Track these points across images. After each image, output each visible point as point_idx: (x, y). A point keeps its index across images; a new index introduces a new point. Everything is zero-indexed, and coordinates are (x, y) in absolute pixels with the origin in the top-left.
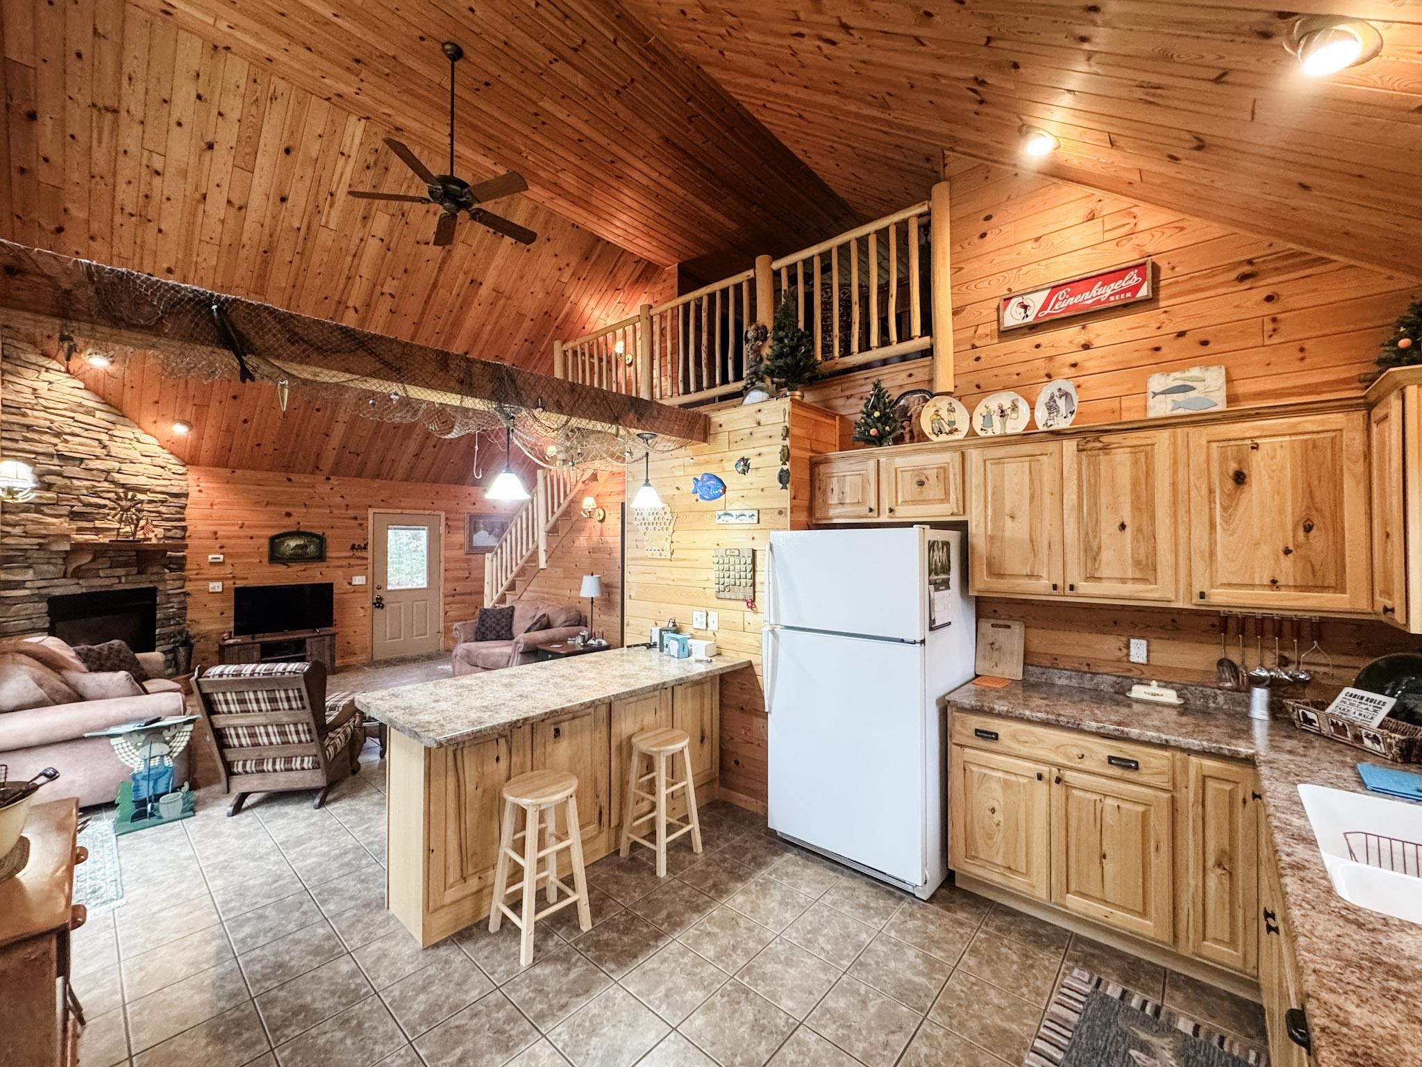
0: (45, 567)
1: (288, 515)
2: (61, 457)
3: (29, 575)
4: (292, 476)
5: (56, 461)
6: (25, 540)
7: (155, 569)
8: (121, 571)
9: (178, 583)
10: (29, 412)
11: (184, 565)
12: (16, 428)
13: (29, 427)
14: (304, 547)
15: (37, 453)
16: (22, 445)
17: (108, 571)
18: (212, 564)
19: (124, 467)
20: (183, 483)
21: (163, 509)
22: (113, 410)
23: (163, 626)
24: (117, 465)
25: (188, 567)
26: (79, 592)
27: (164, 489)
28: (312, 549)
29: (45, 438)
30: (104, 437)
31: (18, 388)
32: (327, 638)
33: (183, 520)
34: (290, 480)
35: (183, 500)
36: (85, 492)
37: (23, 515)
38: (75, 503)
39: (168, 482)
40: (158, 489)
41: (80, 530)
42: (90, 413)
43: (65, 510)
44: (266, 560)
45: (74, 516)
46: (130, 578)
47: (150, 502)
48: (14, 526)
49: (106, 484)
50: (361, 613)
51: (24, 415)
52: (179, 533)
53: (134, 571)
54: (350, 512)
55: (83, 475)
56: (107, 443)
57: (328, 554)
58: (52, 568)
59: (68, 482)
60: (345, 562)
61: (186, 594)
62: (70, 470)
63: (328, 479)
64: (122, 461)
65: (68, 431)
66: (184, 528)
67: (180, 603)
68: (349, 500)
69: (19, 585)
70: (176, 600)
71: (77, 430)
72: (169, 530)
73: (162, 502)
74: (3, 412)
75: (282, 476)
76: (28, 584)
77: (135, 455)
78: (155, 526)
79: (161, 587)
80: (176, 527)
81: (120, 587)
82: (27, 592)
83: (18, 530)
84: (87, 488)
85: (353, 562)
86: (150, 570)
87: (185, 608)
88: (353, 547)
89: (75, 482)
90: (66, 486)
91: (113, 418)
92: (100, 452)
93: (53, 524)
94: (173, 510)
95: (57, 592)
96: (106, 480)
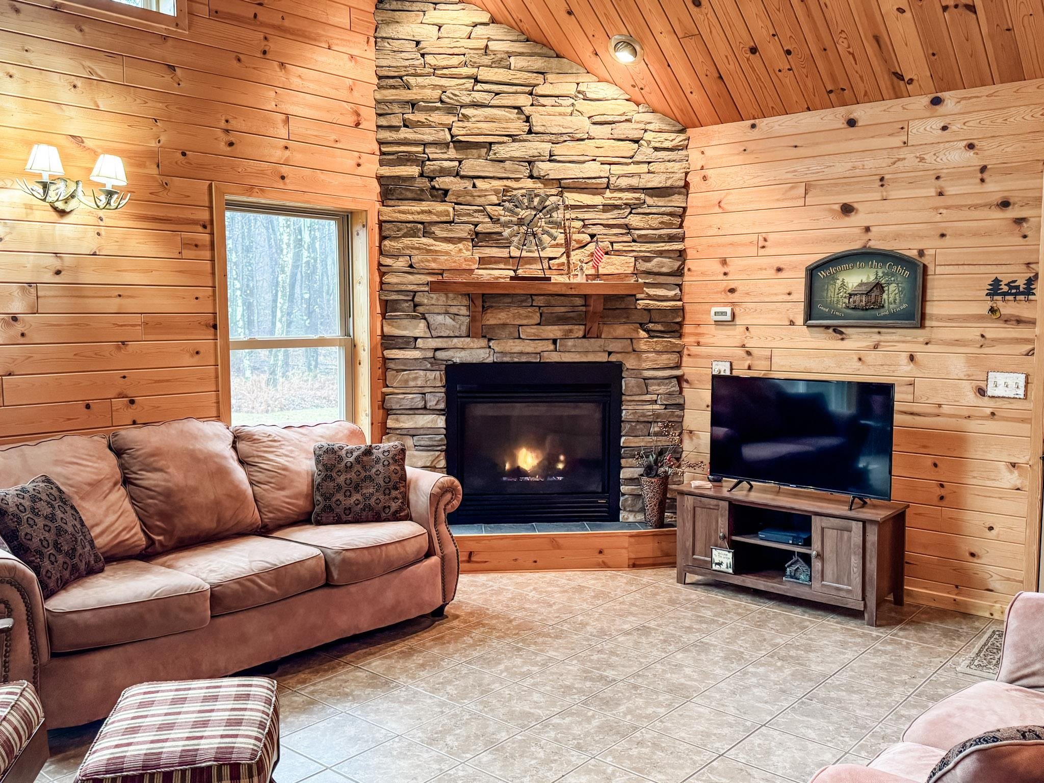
0: (440, 319)
1: (847, 209)
2: (460, 145)
3: (418, 329)
4: (861, 112)
5: (452, 153)
6: (411, 278)
7: (620, 330)
8: (554, 331)
9: (665, 359)
10: (412, 80)
11: (681, 324)
12: (396, 109)
13: (413, 105)
14: (879, 287)
15: (425, 145)
16: (405, 133)
17: (533, 330)
18: (717, 323)
19: (558, 150)
20: (677, 166)
21: (634, 220)
22: (538, 49)
23: (632, 433)
24: (545, 148)
25: (687, 329)
26: (490, 360)
27: (634, 182)
28: (893, 295)
29: (436, 117)
30: (523, 100)
31: (396, 44)
32: (857, 527)
33: (682, 239)
34: (852, 123)
35: (677, 201)
36: (494, 199)
37: (407, 241)
38: (480, 218)
39: (644, 168)
40: (624, 182)
41: (484, 262)
42: (501, 63)
43: (463, 231)
44: (800, 319)
45: (478, 238)
46: (570, 343)
47: (607, 208)
48: (395, 256)
49: (529, 183)
50: (1011, 479)
51: (408, 87)
52: (668, 265)
53: (579, 331)
54: (990, 186)
55: (490, 169)
56: (527, 110)
57: (930, 309)
58: (448, 321)
59: (468, 184)
60: (972, 332)
61: (680, 379)
62: (473, 165)
63: (936, 101)
64: (557, 139)
65: (467, 100)
66: (682, 254)
67: (670, 394)
68: (990, 153)
69: (410, 342)
70: (662, 389)
71: (478, 97)
72: (647, 259)
73: (632, 207)
74: (380, 87)
75: (833, 117)
76: (420, 343)
77: (581, 124)
78: (619, 253)
79: (630, 363)
80: (661, 253)
81: (555, 357)
82: (416, 354)
83: (401, 263)
84: (496, 192)
85: (995, 331)
86: (606, 331)
87: (681, 406)
88: (995, 289)
89: (479, 183)
90: (466, 192)
91: (538, 63)
92: (518, 127)
93: (447, 253)
94: (654, 221)
95: (459, 357)
96: (531, 177)
